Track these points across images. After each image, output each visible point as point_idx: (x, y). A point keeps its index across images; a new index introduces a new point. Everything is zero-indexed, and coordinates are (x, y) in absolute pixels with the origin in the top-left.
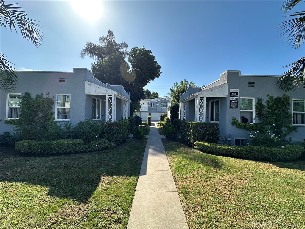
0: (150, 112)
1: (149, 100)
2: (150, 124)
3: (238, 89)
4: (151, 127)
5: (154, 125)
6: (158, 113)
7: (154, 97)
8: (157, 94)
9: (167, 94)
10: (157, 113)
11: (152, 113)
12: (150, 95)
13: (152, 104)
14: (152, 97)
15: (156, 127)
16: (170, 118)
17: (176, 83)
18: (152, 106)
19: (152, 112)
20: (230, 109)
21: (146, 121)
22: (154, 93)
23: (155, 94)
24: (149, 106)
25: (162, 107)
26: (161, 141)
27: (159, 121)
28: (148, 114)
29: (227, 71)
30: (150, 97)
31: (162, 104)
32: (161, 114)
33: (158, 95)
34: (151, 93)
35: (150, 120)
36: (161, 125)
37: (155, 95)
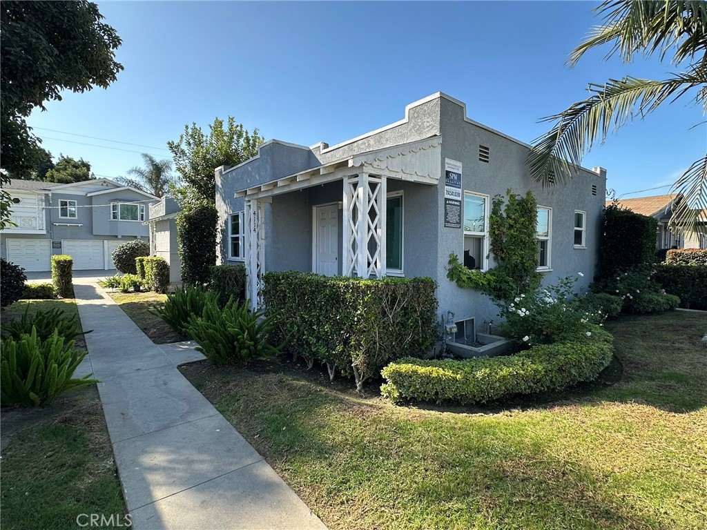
0: (55, 236)
1: (45, 184)
2: (68, 291)
3: (459, 164)
4: (79, 302)
5: (89, 293)
6: (98, 243)
7: (71, 175)
8: (88, 167)
9: (130, 172)
10: (90, 243)
11: (65, 243)
12: (52, 166)
13: (64, 204)
14: (63, 175)
15: (108, 301)
16: (168, 262)
17: (191, 126)
18: (64, 213)
19: (65, 238)
20: (445, 226)
21: (47, 274)
22: (67, 162)
23: (76, 166)
24: (49, 213)
25: (115, 217)
26: (182, 384)
27: (110, 272)
28: (46, 245)
29: (438, 95)
30: (52, 177)
31: (114, 208)
32: (114, 247)
33: (89, 169)
34: (55, 161)
35: (65, 270)
36: (126, 291)
37: (78, 172)
